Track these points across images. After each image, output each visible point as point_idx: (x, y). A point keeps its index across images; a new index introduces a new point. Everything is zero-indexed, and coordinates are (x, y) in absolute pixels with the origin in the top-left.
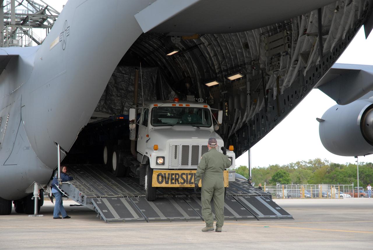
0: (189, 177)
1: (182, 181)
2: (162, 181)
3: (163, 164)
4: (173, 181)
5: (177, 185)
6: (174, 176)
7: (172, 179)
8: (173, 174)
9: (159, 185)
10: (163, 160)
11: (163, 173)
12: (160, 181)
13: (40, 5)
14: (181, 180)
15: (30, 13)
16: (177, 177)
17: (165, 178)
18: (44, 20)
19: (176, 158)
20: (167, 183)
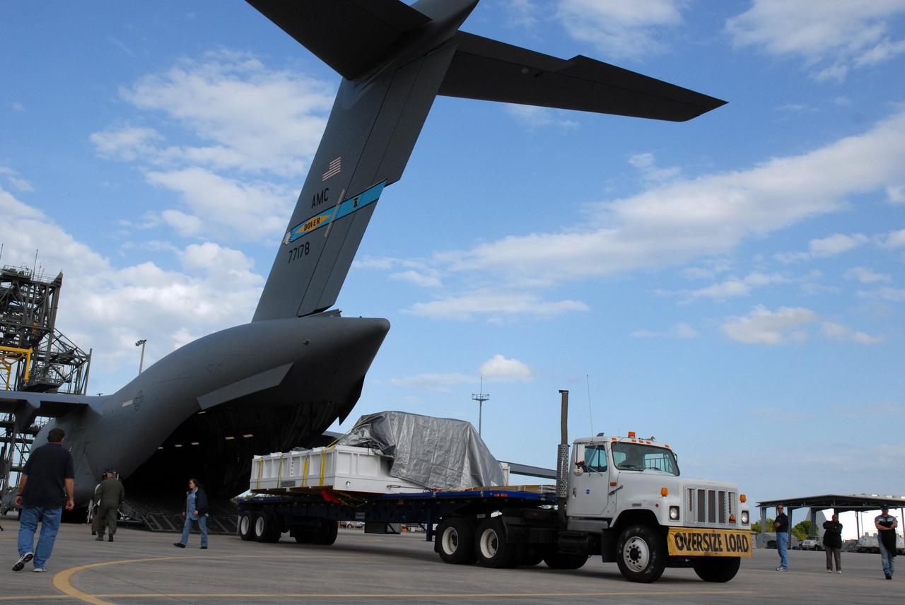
0: (713, 539)
1: (706, 546)
2: (683, 546)
3: (678, 518)
4: (696, 546)
5: (701, 553)
6: (695, 538)
7: (694, 542)
8: (694, 535)
9: (679, 553)
10: (676, 511)
11: (681, 533)
12: (680, 545)
13: (70, 347)
14: (704, 545)
15: (60, 352)
16: (700, 540)
17: (685, 539)
18: (72, 359)
19: (691, 510)
20: (689, 549)
